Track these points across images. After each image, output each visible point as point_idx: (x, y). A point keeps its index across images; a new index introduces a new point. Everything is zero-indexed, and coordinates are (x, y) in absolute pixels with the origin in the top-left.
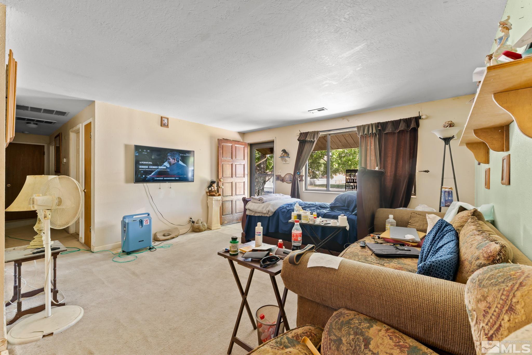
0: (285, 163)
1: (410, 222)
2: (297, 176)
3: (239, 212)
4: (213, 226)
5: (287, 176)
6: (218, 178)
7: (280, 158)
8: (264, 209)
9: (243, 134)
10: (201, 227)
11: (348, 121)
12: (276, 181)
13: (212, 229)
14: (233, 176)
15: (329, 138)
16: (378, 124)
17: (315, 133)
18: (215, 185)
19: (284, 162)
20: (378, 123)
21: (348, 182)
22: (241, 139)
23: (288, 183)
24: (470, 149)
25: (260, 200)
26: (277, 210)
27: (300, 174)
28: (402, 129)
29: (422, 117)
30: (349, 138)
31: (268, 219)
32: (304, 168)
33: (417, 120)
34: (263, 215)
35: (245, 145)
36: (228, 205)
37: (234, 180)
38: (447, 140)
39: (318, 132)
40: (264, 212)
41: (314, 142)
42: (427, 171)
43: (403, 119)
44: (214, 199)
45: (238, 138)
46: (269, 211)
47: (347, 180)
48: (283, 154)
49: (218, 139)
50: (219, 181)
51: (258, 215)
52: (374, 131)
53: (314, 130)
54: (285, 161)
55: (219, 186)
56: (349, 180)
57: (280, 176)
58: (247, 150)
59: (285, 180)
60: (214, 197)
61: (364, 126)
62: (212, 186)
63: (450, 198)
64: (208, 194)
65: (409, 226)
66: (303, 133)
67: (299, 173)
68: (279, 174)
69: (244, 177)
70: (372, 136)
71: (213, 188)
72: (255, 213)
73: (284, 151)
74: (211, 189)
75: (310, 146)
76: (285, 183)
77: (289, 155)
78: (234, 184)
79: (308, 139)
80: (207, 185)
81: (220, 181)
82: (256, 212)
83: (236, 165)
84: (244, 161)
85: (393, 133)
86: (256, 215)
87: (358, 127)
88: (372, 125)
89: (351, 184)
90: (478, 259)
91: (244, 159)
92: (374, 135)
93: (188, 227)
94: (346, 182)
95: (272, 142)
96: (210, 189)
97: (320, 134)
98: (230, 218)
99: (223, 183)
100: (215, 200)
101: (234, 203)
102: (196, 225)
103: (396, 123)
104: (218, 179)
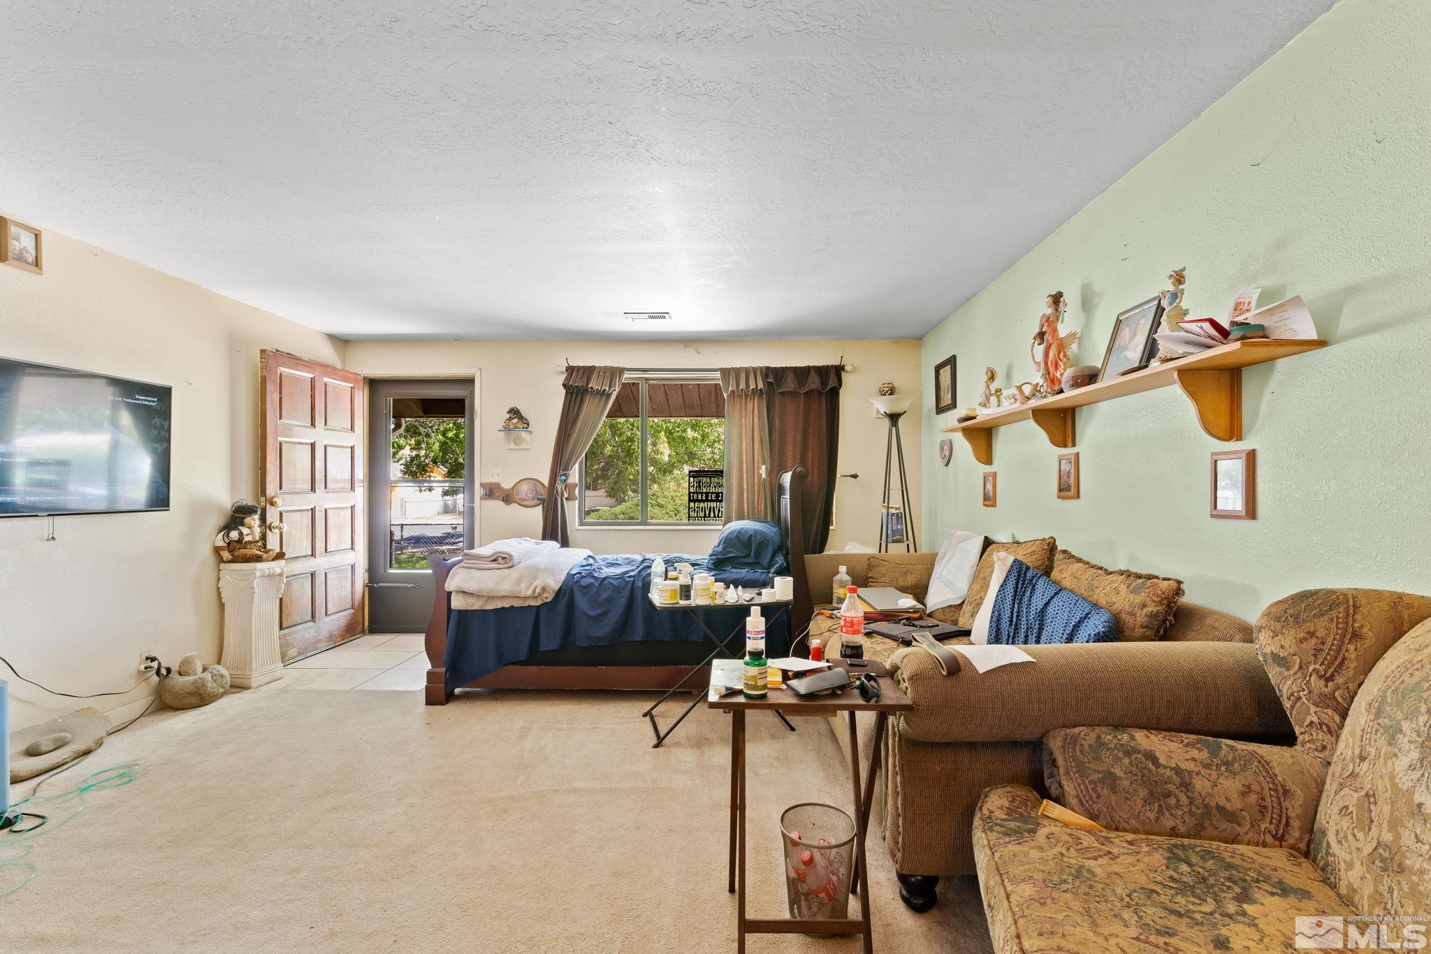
0: (515, 447)
1: (871, 578)
2: (559, 486)
3: (336, 610)
4: (254, 674)
5: (525, 488)
6: (264, 493)
7: (502, 434)
8: (523, 585)
9: (342, 342)
10: (211, 686)
11: (699, 353)
12: (483, 502)
13: (253, 685)
14: (317, 486)
15: (643, 389)
16: (768, 372)
17: (615, 372)
18: (254, 520)
19: (513, 446)
20: (768, 368)
21: (695, 501)
22: (335, 356)
23: (532, 507)
24: (968, 440)
25: (494, 560)
26: (565, 583)
27: (565, 481)
28: (814, 387)
29: (846, 368)
30: (677, 393)
31: (534, 611)
32: (577, 466)
33: (839, 370)
34: (517, 603)
35: (356, 381)
36: (302, 591)
37: (320, 499)
38: (894, 418)
39: (621, 371)
40: (523, 594)
41: (609, 396)
42: (855, 476)
43: (814, 367)
44: (258, 574)
45: (328, 354)
46: (544, 589)
47: (692, 495)
48: (515, 421)
49: (263, 351)
50: (268, 506)
51: (499, 606)
52: (760, 386)
53: (609, 364)
54: (516, 441)
55: (268, 523)
56: (696, 495)
57: (497, 485)
58: (362, 399)
59: (517, 498)
60: (259, 565)
61: (737, 371)
62: (242, 524)
63: (899, 527)
64: (226, 555)
65: (870, 584)
66: (579, 368)
67: (563, 478)
68: (494, 480)
69: (352, 489)
70: (754, 396)
71: (245, 531)
72: (487, 601)
73: (515, 413)
74: (241, 534)
75: (599, 404)
76: (514, 506)
77: (528, 424)
78: (320, 516)
79: (594, 384)
80: (217, 520)
81: (272, 504)
82: (491, 598)
83: (328, 448)
84: (351, 434)
85: (793, 394)
86: (491, 606)
87: (725, 372)
88: (755, 370)
89: (702, 505)
90: (1144, 606)
91: (352, 429)
92: (758, 393)
93: (141, 697)
94: (690, 501)
95: (469, 382)
96: (234, 535)
97: (625, 376)
98: (307, 636)
99: (281, 514)
100: (262, 576)
101: (320, 580)
102: (178, 681)
103: (801, 373)
104: (263, 499)
